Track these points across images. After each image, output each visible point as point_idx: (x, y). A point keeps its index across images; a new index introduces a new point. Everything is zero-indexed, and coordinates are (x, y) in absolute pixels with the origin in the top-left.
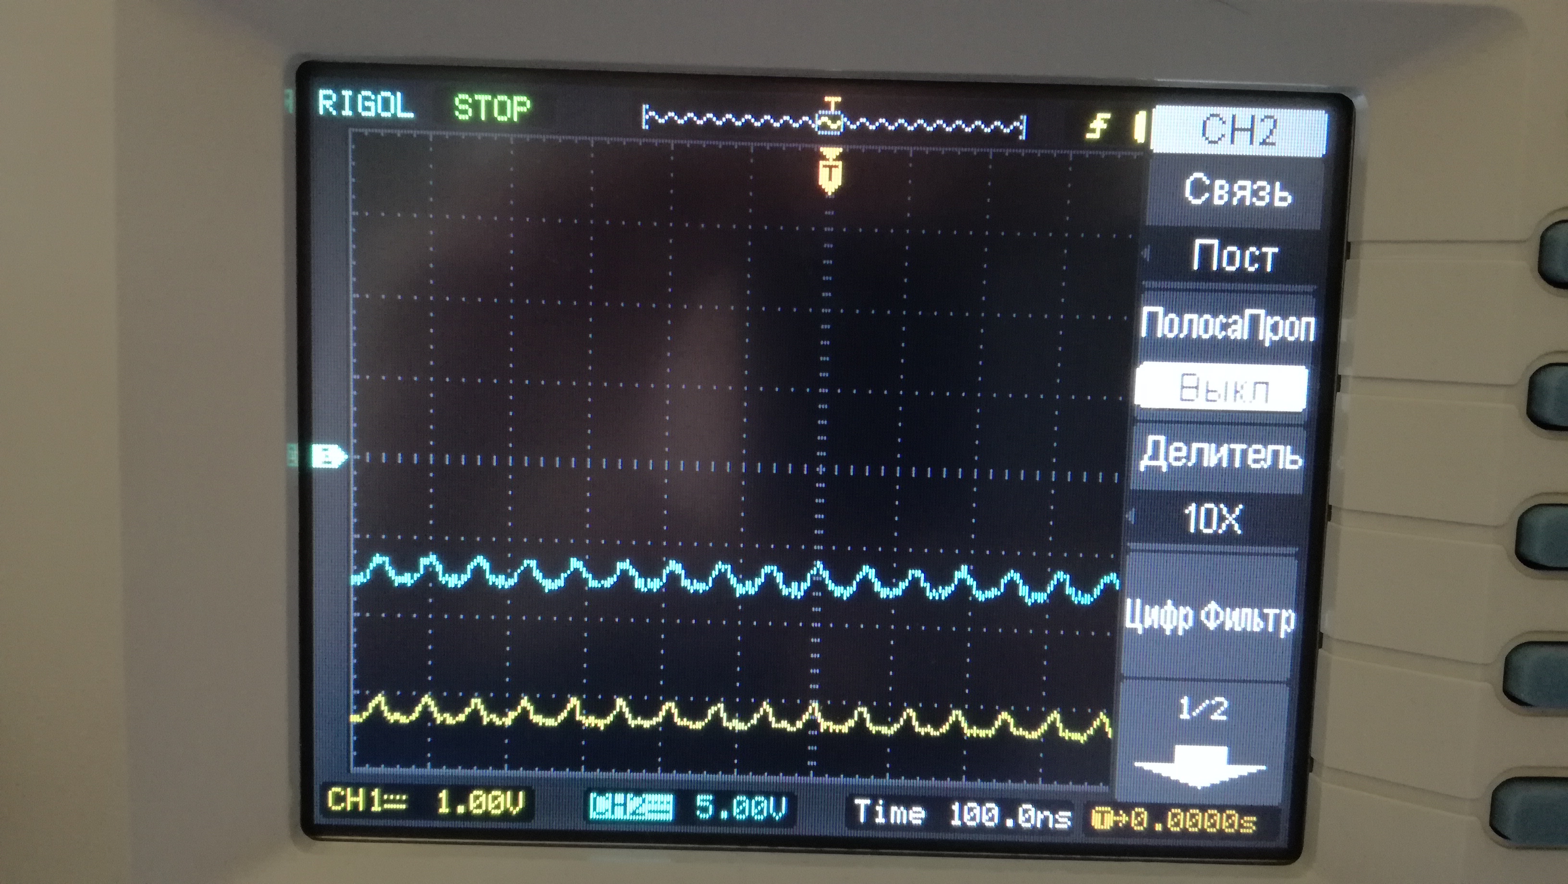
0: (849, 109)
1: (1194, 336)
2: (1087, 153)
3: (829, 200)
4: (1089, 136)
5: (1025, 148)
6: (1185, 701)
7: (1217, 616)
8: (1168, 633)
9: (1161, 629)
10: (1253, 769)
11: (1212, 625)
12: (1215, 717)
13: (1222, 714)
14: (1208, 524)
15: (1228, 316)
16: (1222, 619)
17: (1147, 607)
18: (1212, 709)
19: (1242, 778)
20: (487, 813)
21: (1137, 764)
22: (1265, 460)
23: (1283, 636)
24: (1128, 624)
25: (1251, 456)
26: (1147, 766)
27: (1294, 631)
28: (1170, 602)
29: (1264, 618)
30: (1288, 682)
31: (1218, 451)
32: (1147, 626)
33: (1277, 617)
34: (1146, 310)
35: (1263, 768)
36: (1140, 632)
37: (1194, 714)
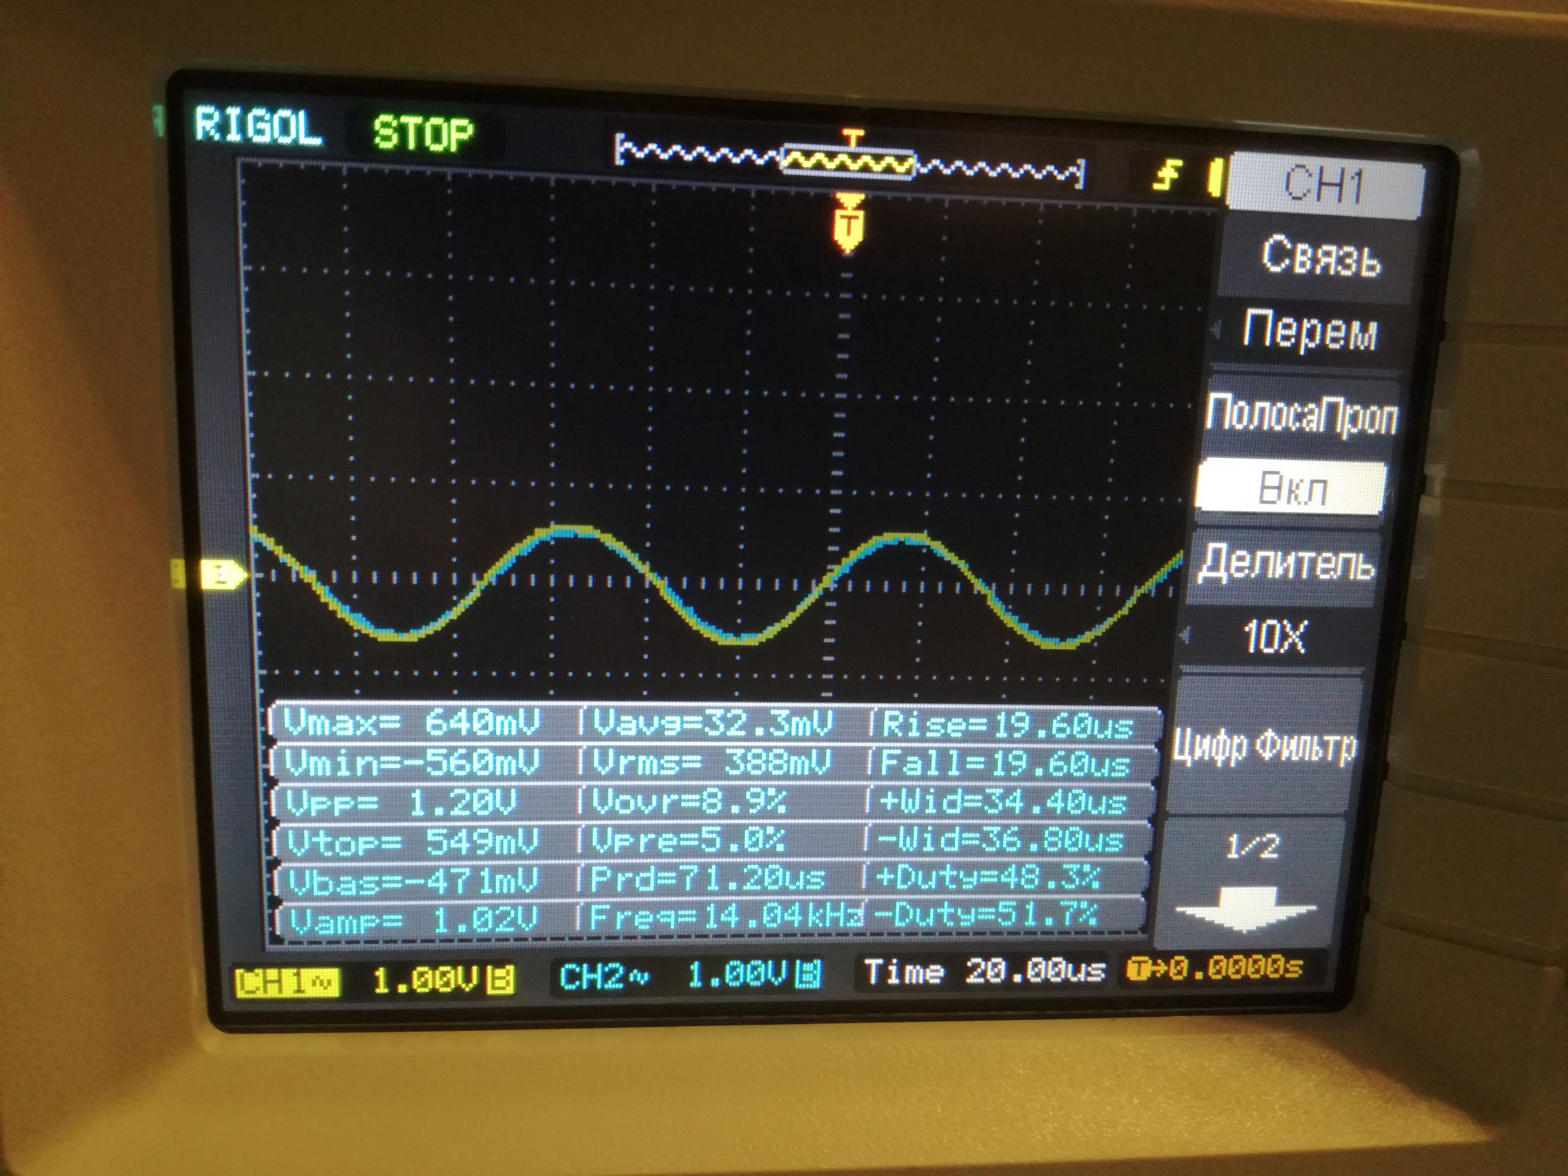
0: (873, 146)
1: (1265, 427)
2: (1153, 208)
3: (847, 259)
4: (1156, 187)
5: (1083, 198)
6: (1234, 839)
7: (1273, 745)
8: (1219, 765)
9: (1212, 761)
10: (1303, 909)
11: (1267, 755)
12: (1266, 855)
13: (1273, 852)
14: (1269, 644)
15: (1303, 404)
16: (1278, 748)
17: (1198, 737)
18: (1263, 846)
19: (1290, 920)
20: (434, 991)
21: (1179, 909)
22: (1335, 570)
23: (1342, 765)
24: (1176, 757)
25: (1320, 565)
26: (1190, 911)
27: (1356, 759)
28: (1223, 730)
29: (1324, 745)
30: (1345, 816)
31: (1284, 560)
32: (1196, 758)
33: (1338, 745)
34: (1213, 396)
35: (1313, 908)
36: (1189, 765)
37: (1243, 853)
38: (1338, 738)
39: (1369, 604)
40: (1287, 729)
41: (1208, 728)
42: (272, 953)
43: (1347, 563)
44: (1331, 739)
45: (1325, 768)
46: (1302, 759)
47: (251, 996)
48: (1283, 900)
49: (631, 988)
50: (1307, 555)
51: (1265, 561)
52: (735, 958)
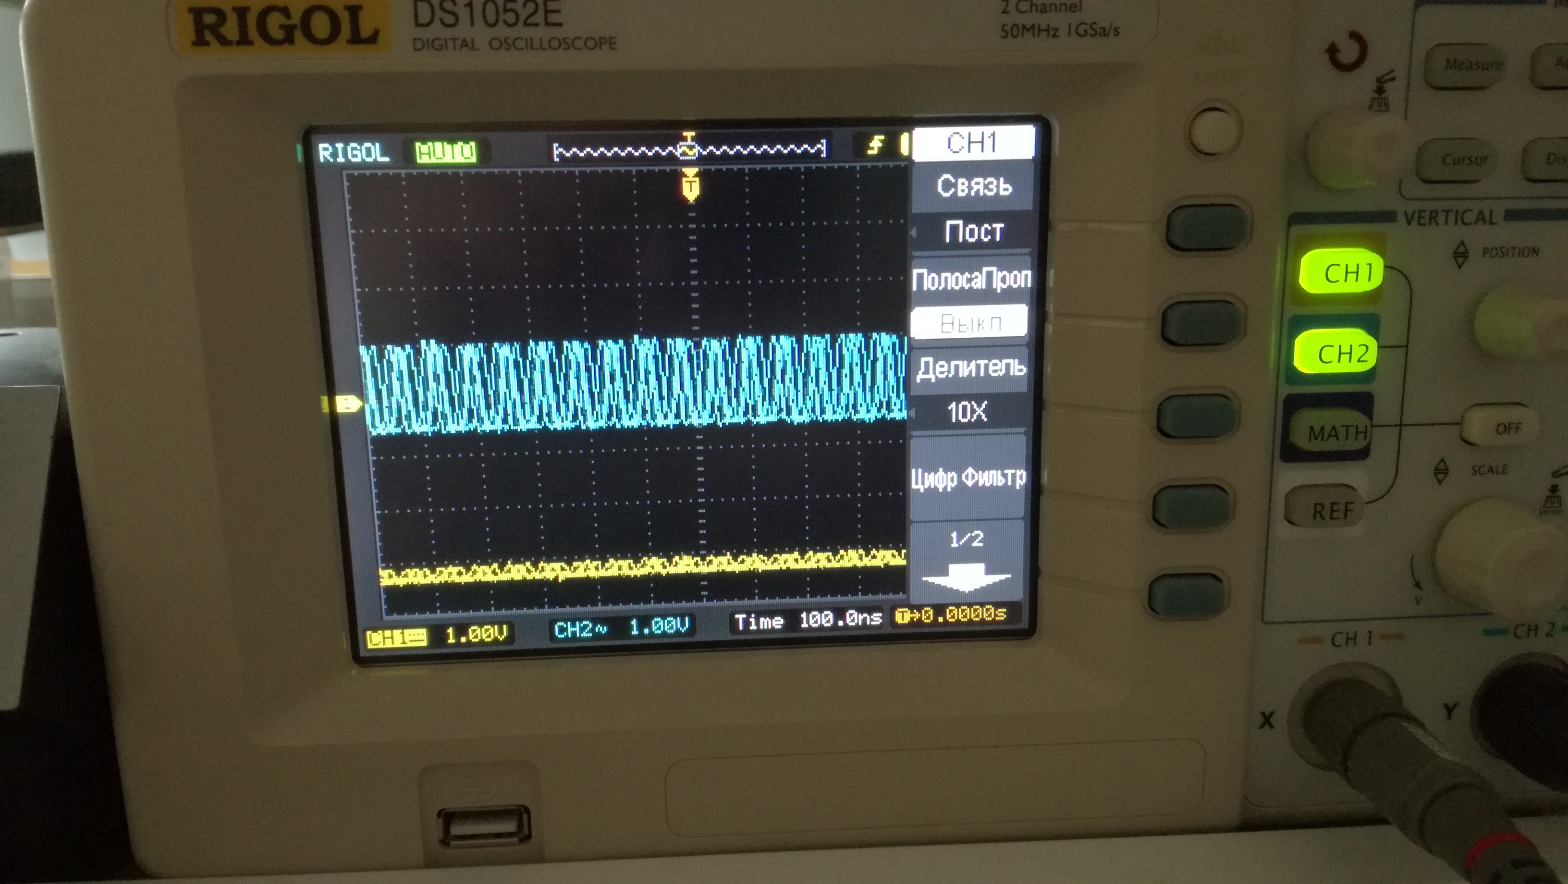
0: (701, 140)
1: (949, 288)
2: (869, 165)
3: (692, 205)
4: (870, 152)
5: (827, 162)
6: (954, 535)
7: (973, 476)
8: (941, 490)
9: (936, 488)
10: (1003, 577)
11: (970, 483)
12: (975, 544)
13: (980, 542)
14: (964, 416)
15: (971, 273)
16: (976, 479)
17: (926, 474)
18: (972, 539)
19: (995, 584)
20: (482, 641)
21: (924, 579)
22: (1001, 370)
23: (1018, 488)
24: (914, 486)
25: (991, 368)
26: (931, 579)
27: (1026, 484)
28: (941, 469)
29: (1005, 476)
30: (1023, 519)
31: (968, 365)
32: (926, 487)
33: (1014, 475)
34: (915, 272)
35: (1010, 576)
36: (922, 491)
37: (961, 543)
38: (1013, 471)
39: (1025, 390)
40: (981, 467)
41: (931, 468)
42: (388, 621)
43: (1008, 366)
44: (1009, 472)
45: (1006, 490)
46: (992, 485)
47: (376, 647)
48: (988, 572)
49: (597, 636)
50: (982, 362)
51: (957, 367)
52: (658, 616)
